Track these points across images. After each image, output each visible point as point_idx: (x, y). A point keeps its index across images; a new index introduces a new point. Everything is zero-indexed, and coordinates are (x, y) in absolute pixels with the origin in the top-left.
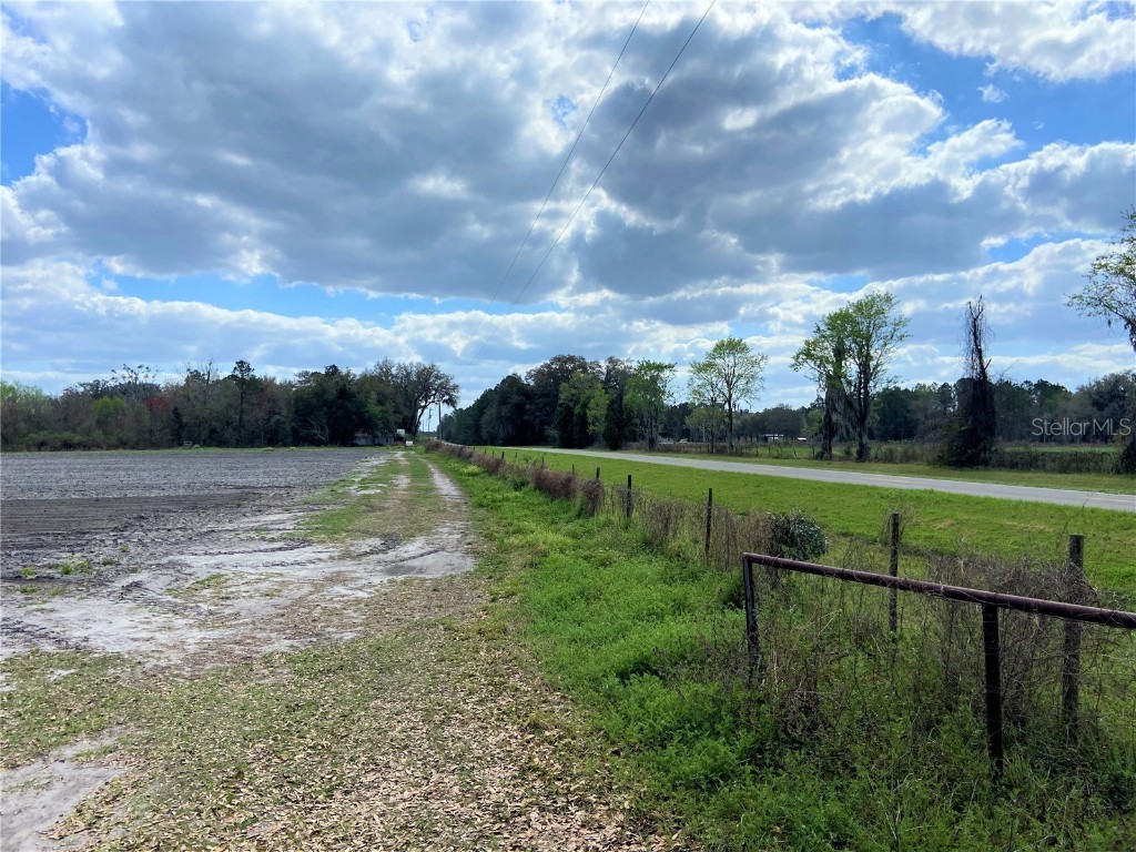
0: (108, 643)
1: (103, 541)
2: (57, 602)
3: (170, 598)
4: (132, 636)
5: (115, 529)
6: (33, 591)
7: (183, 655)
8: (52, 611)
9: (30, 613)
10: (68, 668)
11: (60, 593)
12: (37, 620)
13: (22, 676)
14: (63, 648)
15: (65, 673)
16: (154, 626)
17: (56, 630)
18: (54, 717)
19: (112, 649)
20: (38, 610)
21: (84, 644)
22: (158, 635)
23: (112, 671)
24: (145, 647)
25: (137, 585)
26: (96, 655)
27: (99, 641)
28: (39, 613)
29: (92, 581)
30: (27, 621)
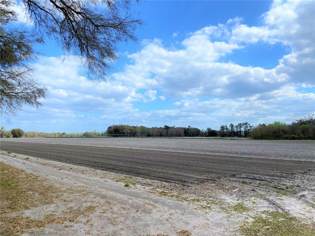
0: (294, 213)
1: (298, 177)
2: (284, 197)
3: (312, 202)
4: (300, 212)
5: (302, 173)
6: (279, 192)
7: (311, 222)
8: (282, 200)
9: (277, 199)
10: (284, 218)
11: (285, 194)
12: (278, 202)
13: (274, 218)
14: (283, 212)
15: (283, 219)
16: (306, 210)
17: (282, 206)
18: (279, 231)
19: (295, 215)
20: (279, 199)
21: (288, 212)
22: (306, 214)
23: (293, 222)
24: (303, 217)
25: (304, 196)
26: (290, 216)
27: (292, 212)
28: (279, 200)
29: (292, 192)
30: (277, 202)
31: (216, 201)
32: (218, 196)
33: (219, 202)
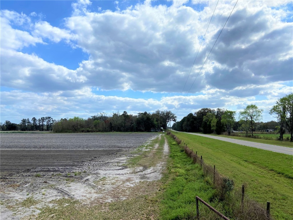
0: (77, 197)
1: (86, 164)
2: (72, 184)
3: (93, 184)
4: (82, 195)
5: (90, 161)
6: (68, 180)
7: (90, 201)
8: (70, 186)
9: (66, 187)
10: (68, 203)
11: (72, 181)
12: (66, 189)
13: (60, 205)
14: (68, 198)
15: (67, 204)
16: (88, 191)
17: (69, 192)
18: (62, 217)
19: (78, 198)
20: (67, 186)
21: (73, 197)
22: (87, 195)
23: (76, 205)
24: (84, 198)
25: (87, 180)
26: (74, 200)
27: (76, 196)
28: (67, 187)
29: (78, 178)
30: (65, 189)
31: (3, 201)
32: (6, 195)
33: (5, 202)
